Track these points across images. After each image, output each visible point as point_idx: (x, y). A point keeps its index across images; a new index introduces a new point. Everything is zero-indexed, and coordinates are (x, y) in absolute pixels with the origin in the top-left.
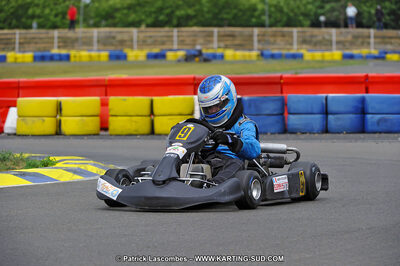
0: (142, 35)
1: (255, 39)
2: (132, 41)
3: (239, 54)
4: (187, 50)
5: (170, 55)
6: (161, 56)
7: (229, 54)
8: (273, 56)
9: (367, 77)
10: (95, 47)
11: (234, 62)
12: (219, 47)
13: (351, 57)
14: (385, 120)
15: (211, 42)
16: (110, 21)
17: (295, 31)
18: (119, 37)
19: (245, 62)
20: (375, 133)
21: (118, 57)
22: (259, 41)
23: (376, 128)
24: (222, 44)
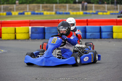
0: (17, 7)
1: (54, 8)
2: (14, 8)
3: (49, 13)
4: (32, 12)
5: (26, 13)
6: (23, 14)
7: (45, 13)
8: (60, 13)
9: (87, 20)
10: (2, 11)
11: (47, 15)
12: (42, 10)
13: (86, 13)
14: (93, 35)
15: (39, 9)
16: (7, 2)
17: (67, 5)
18: (10, 8)
19: (50, 15)
20: (89, 39)
21: (9, 14)
22: (56, 8)
23: (90, 37)
24: (43, 10)
